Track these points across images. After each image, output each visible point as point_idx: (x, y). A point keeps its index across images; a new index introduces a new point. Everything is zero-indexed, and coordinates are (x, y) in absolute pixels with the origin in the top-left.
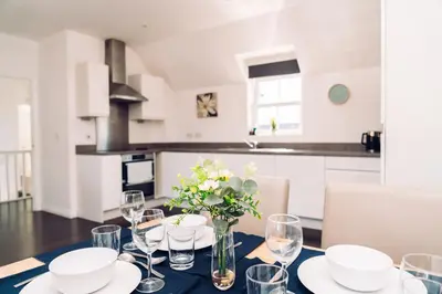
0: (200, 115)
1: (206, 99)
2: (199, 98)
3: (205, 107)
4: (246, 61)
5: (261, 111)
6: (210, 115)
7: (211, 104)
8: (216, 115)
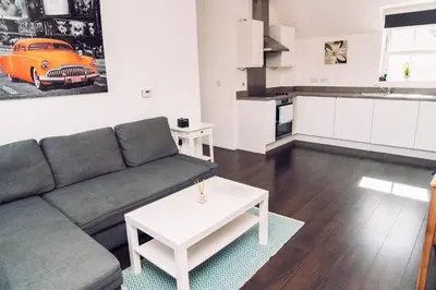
0: (327, 62)
1: (335, 47)
2: (327, 46)
3: (334, 54)
4: (385, 10)
5: (392, 59)
6: (340, 62)
7: (341, 51)
8: (345, 62)
